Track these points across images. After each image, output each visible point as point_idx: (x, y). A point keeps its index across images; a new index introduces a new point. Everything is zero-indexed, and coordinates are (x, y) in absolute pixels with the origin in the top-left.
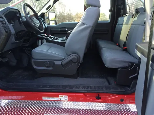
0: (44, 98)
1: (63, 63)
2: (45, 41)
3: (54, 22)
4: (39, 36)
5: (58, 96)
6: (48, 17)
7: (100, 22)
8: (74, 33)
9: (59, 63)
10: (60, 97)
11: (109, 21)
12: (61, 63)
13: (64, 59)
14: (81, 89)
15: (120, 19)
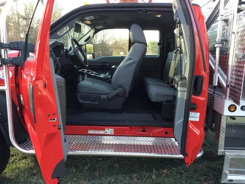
0: (90, 132)
1: (109, 97)
2: (86, 77)
3: (91, 55)
4: (80, 71)
5: (104, 129)
6: (86, 49)
7: (147, 57)
8: (121, 67)
9: (105, 97)
10: (106, 131)
11: (158, 56)
12: (108, 97)
13: (110, 93)
14: (127, 122)
15: (170, 53)
